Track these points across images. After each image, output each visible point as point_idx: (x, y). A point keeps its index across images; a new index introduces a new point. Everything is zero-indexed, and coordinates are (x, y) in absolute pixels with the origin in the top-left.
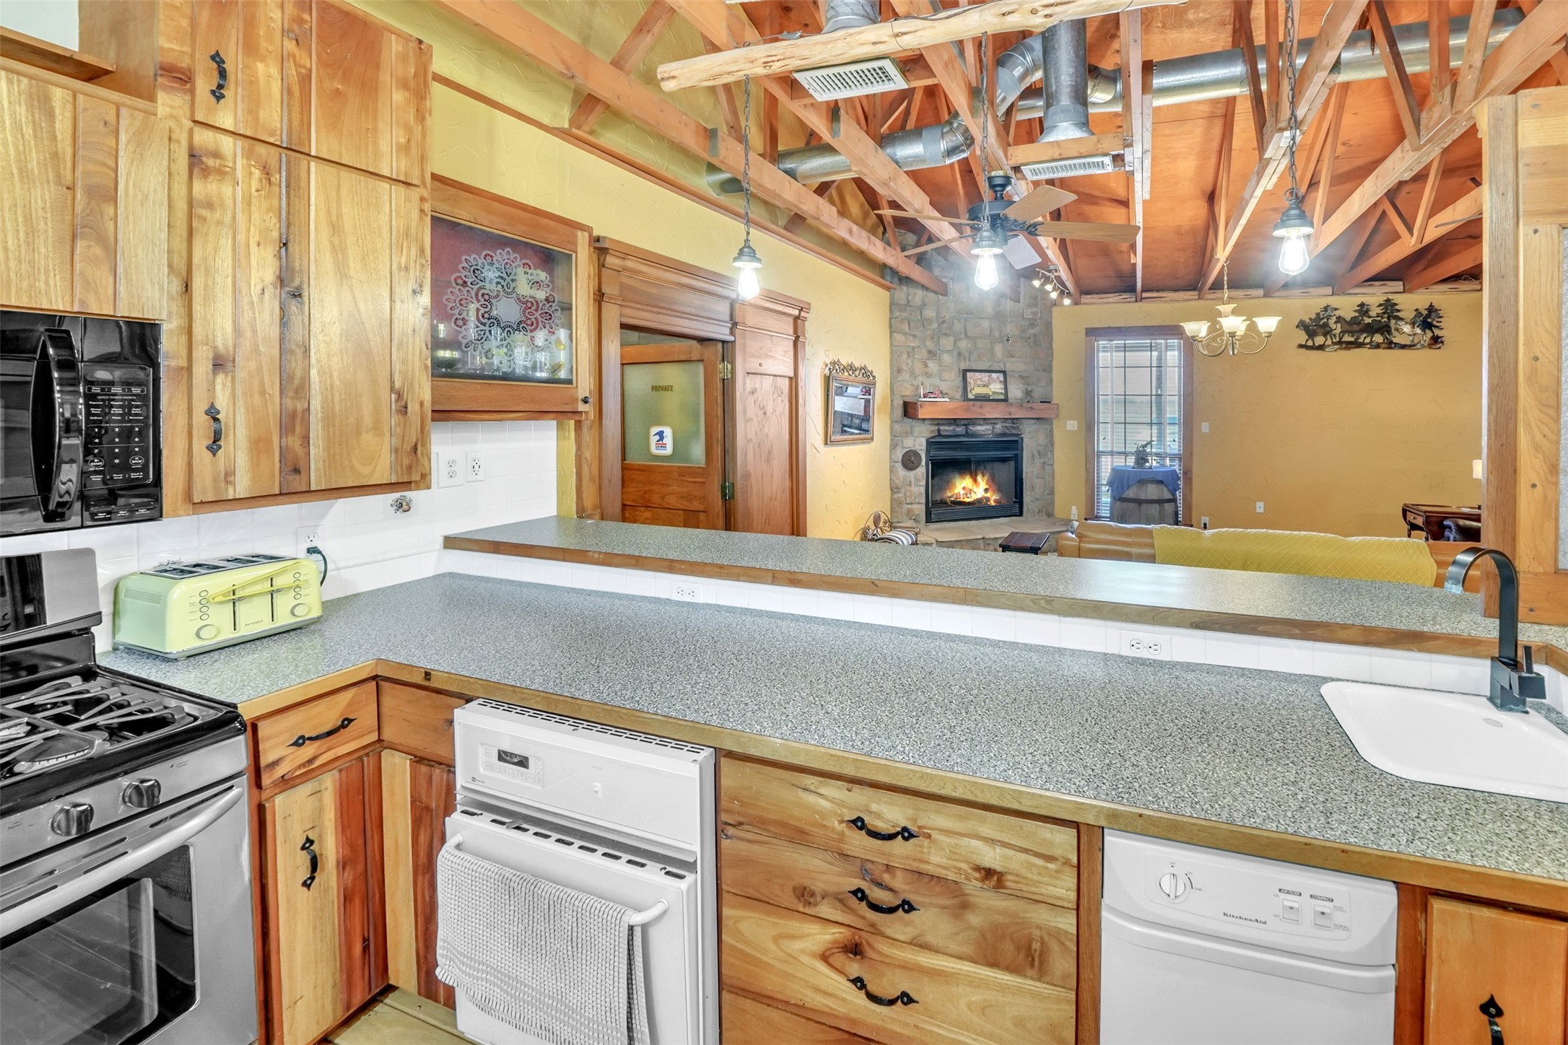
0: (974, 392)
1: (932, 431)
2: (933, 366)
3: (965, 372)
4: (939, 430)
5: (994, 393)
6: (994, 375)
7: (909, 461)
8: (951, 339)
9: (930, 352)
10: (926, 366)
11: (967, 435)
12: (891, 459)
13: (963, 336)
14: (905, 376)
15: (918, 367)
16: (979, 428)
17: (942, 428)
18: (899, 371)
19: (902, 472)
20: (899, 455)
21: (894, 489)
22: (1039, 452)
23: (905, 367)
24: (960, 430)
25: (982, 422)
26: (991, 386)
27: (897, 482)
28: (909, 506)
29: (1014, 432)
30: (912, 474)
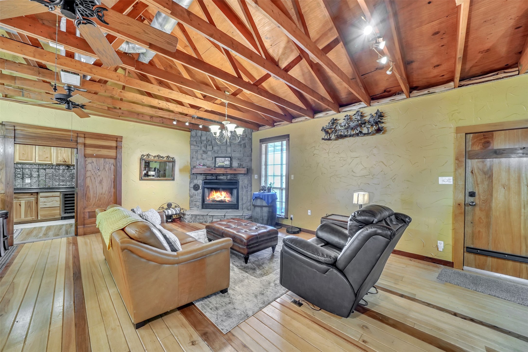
0: (218, 165)
1: (204, 178)
2: (204, 156)
3: (216, 157)
4: (206, 178)
5: (226, 165)
6: (227, 159)
7: (196, 188)
8: (211, 146)
9: (203, 151)
10: (202, 156)
11: (216, 179)
12: (189, 187)
13: (216, 145)
14: (195, 159)
15: (199, 157)
16: (221, 177)
17: (207, 177)
18: (193, 158)
19: (193, 191)
20: (192, 185)
21: (191, 197)
22: (245, 186)
23: (194, 157)
24: (214, 178)
25: (222, 175)
26: (225, 162)
27: (191, 194)
28: (195, 203)
29: (235, 179)
30: (196, 192)
